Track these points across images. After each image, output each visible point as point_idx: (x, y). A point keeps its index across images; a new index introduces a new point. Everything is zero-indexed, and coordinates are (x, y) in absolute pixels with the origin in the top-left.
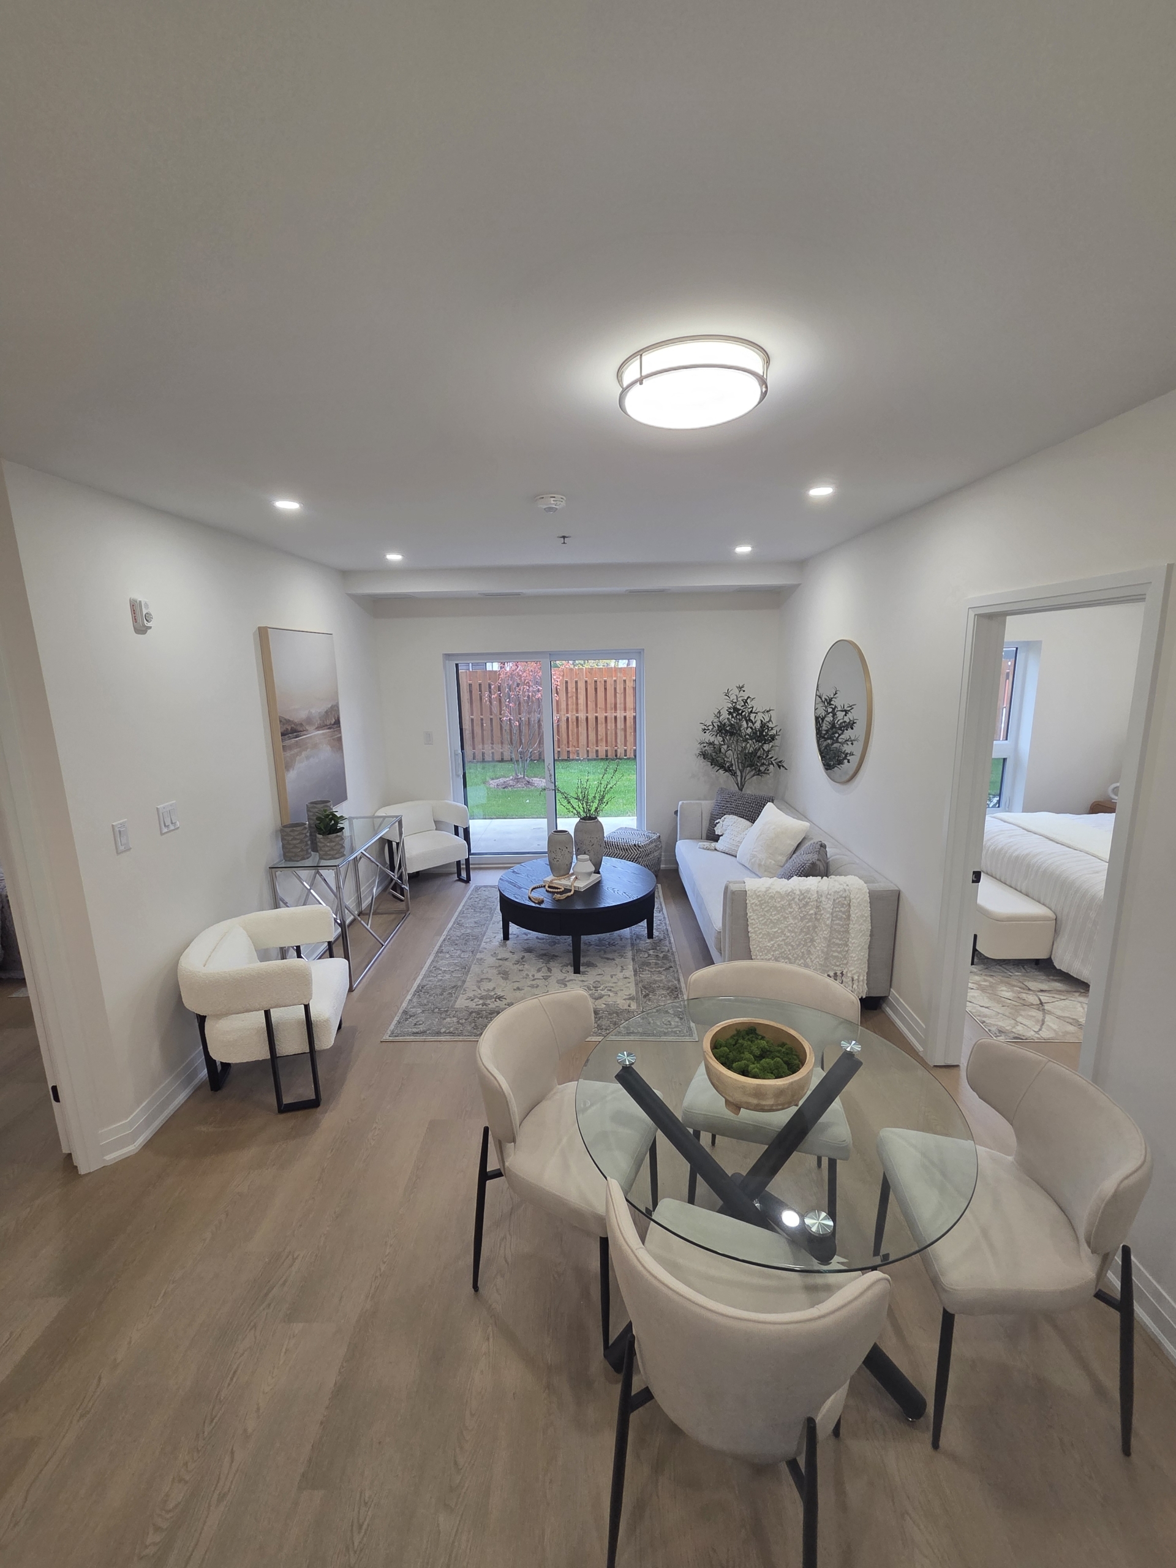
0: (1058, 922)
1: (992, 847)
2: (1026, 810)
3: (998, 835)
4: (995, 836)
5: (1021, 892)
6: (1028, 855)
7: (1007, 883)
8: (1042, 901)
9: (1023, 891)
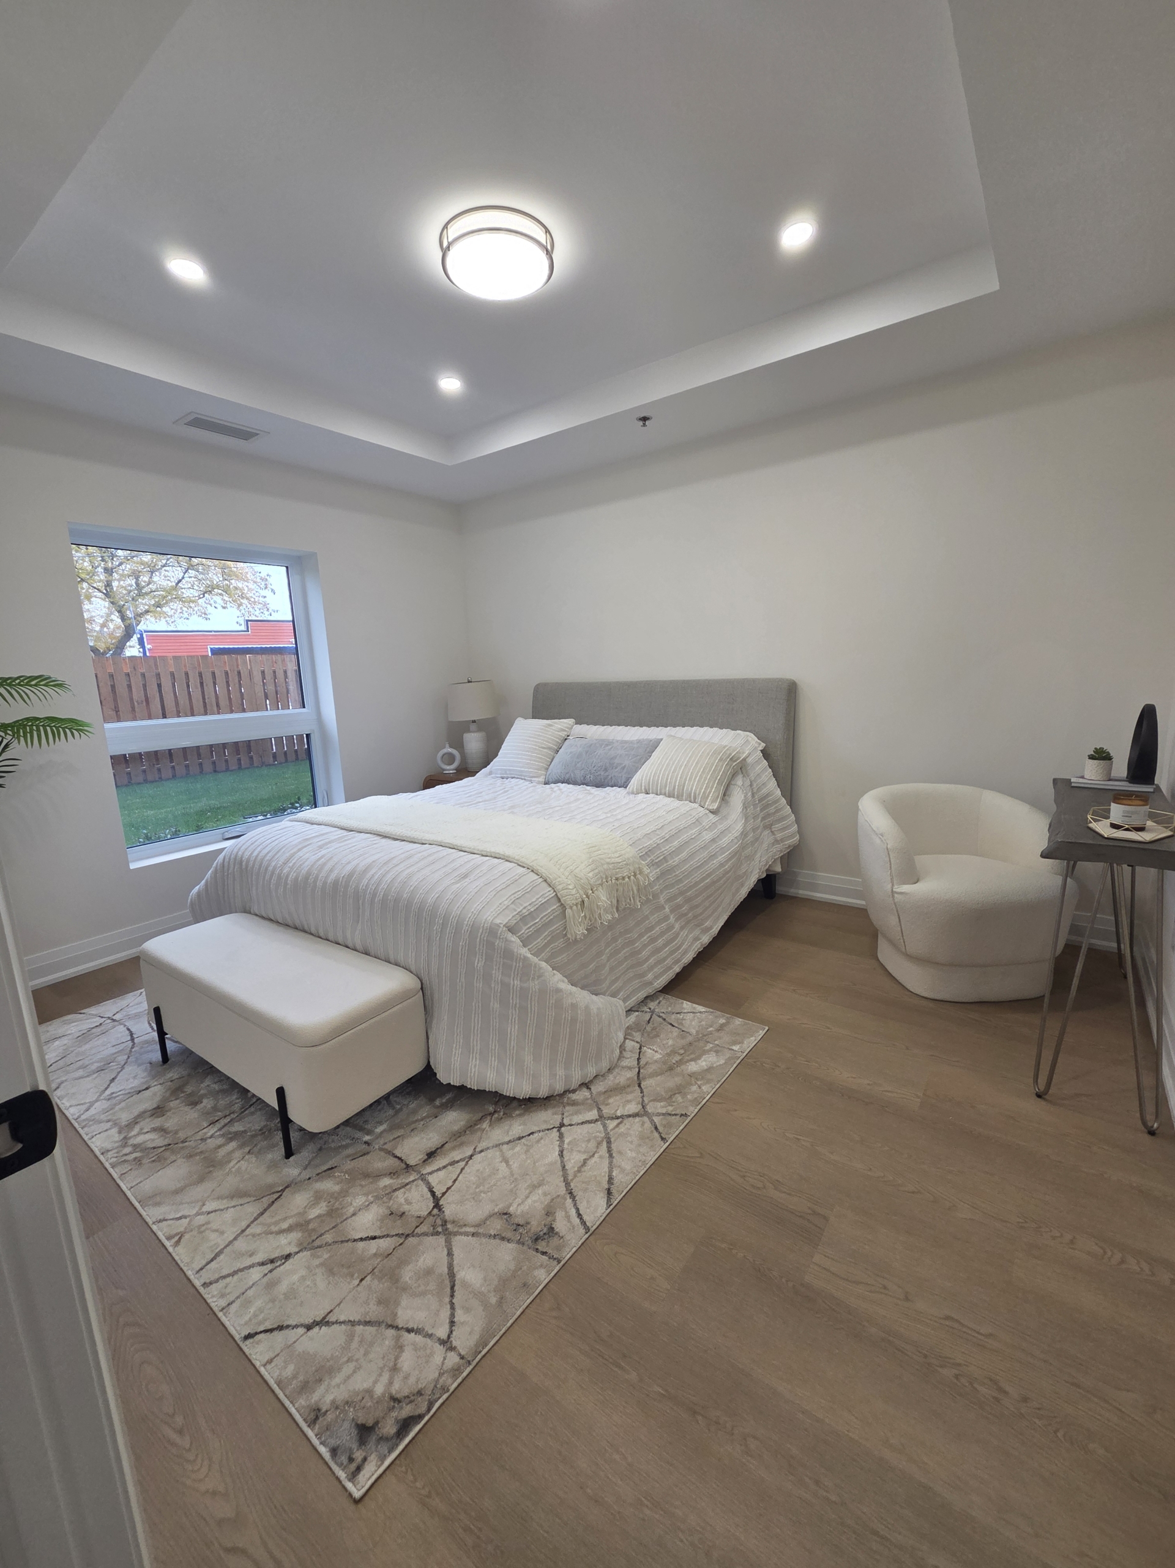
0: (428, 993)
1: (292, 875)
2: (351, 797)
3: (299, 850)
4: (295, 853)
5: (355, 950)
6: (351, 875)
7: (330, 938)
8: (392, 958)
9: (358, 948)
